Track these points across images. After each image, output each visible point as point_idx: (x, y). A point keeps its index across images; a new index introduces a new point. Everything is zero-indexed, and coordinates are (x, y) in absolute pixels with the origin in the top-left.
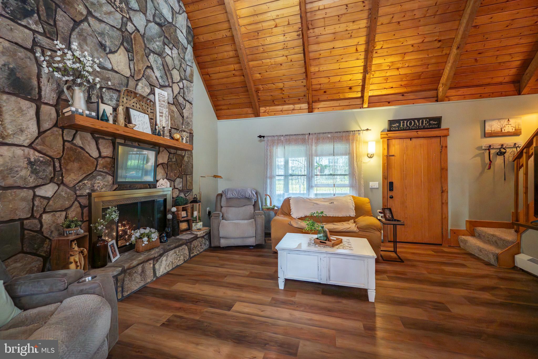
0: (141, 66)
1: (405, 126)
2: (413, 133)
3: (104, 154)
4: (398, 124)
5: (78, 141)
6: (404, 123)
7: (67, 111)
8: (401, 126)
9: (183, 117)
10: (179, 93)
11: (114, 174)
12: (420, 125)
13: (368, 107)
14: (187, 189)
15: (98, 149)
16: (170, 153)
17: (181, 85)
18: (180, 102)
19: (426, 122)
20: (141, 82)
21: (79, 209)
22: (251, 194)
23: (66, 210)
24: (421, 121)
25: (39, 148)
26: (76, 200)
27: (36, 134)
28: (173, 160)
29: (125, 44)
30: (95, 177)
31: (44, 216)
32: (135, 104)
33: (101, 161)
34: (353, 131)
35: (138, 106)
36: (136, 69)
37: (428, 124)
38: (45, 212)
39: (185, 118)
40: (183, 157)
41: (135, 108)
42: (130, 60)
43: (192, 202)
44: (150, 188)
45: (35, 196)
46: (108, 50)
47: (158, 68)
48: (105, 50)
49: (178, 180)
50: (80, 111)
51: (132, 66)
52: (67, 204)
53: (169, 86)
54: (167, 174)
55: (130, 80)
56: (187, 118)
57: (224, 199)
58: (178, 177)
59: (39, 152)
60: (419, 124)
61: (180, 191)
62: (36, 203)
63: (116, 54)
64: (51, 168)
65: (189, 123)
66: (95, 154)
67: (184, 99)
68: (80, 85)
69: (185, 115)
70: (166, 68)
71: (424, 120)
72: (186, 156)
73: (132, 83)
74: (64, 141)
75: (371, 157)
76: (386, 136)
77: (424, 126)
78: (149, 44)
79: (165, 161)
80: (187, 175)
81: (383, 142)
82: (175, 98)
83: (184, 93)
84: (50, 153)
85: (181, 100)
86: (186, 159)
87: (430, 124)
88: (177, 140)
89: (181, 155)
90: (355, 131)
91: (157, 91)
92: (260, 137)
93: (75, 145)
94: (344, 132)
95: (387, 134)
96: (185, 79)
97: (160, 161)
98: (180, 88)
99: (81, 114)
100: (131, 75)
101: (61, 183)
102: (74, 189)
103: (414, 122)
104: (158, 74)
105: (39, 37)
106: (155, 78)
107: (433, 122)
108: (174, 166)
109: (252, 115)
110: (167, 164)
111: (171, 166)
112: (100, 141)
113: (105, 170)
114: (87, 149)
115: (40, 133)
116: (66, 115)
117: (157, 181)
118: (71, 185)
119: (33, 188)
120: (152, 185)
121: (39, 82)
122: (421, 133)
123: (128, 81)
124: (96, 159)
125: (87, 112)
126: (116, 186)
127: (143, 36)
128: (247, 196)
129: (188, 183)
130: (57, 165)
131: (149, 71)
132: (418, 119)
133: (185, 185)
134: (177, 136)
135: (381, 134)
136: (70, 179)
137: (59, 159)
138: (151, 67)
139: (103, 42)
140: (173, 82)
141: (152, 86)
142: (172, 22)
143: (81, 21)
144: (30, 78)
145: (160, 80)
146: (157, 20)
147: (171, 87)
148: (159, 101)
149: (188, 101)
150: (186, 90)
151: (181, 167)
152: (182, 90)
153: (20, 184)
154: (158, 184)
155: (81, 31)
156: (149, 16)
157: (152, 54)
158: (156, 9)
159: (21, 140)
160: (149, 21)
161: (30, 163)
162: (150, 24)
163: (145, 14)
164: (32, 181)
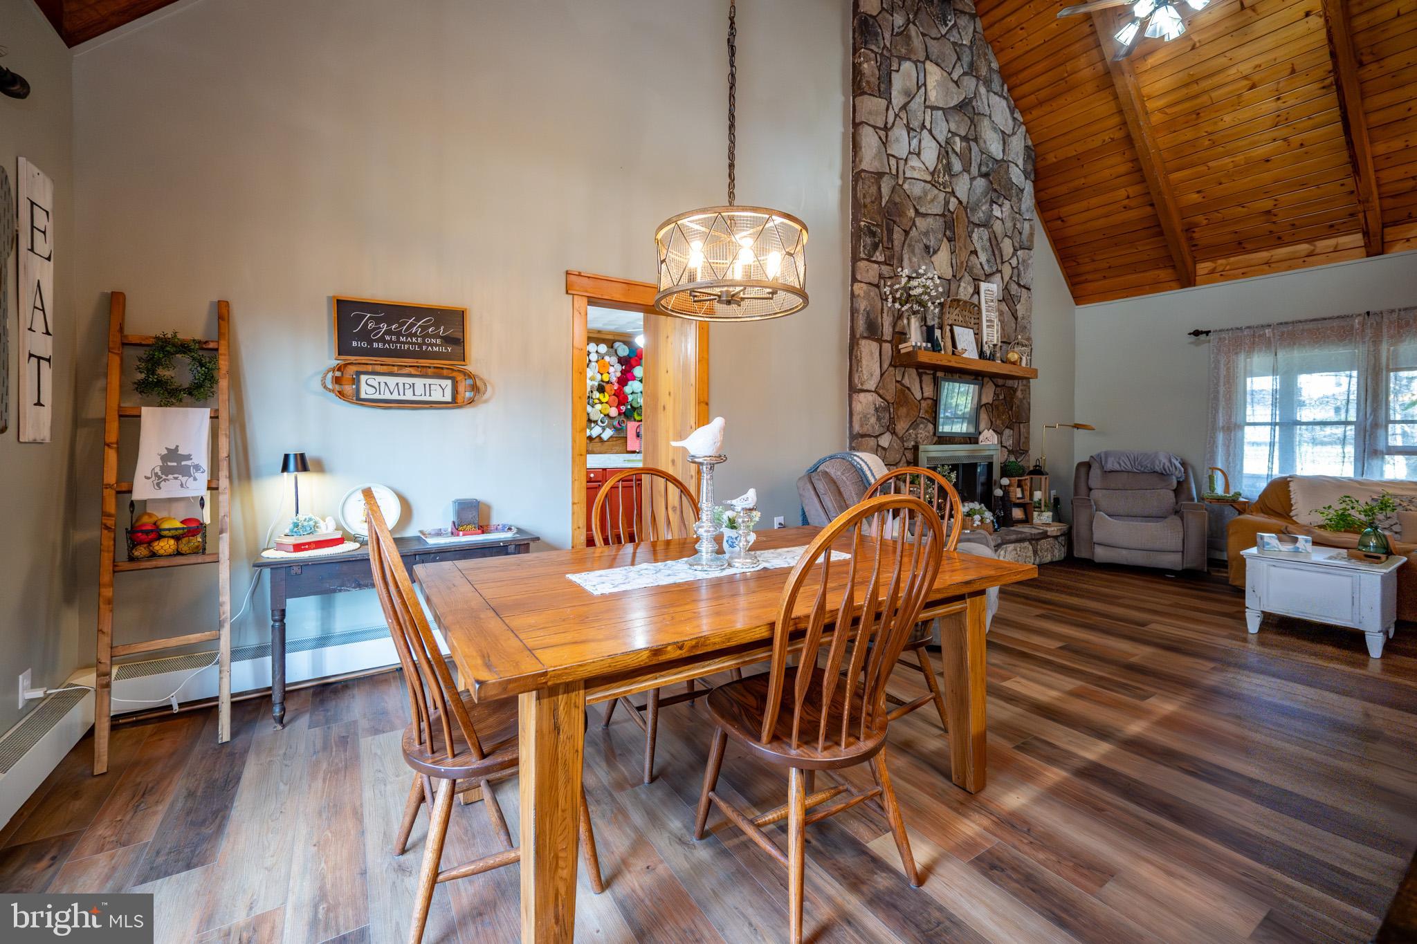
0: (963, 257)
3: (926, 394)
5: (906, 381)
7: (904, 348)
9: (1016, 319)
10: (1011, 278)
11: (935, 421)
14: (1020, 449)
15: (922, 388)
16: (997, 386)
17: (1014, 262)
18: (1012, 293)
20: (963, 280)
22: (1169, 464)
23: (897, 464)
25: (881, 392)
26: (903, 453)
27: (879, 377)
28: (1001, 398)
29: (947, 232)
30: (918, 425)
32: (956, 317)
33: (924, 404)
35: (961, 319)
36: (958, 262)
39: (1019, 319)
40: (1015, 391)
41: (959, 323)
42: (952, 253)
43: (1031, 473)
44: (971, 443)
45: (878, 445)
46: (932, 250)
47: (983, 249)
48: (929, 252)
49: (1007, 432)
50: (919, 344)
51: (954, 262)
53: (997, 272)
54: (992, 422)
55: (952, 283)
56: (1023, 318)
57: (1095, 472)
58: (1007, 427)
59: (881, 396)
61: (1010, 452)
63: (939, 252)
64: (888, 416)
65: (1026, 328)
66: (919, 396)
67: (1019, 285)
68: (914, 313)
69: (1020, 314)
70: (994, 242)
72: (1020, 388)
73: (954, 286)
74: (896, 381)
78: (973, 215)
79: (990, 399)
80: (1020, 423)
82: (1006, 289)
83: (1019, 275)
84: (888, 398)
85: (1014, 288)
86: (1019, 394)
88: (1014, 363)
89: (1012, 387)
91: (982, 286)
92: (1197, 333)
93: (903, 385)
96: (1021, 248)
97: (984, 401)
98: (1013, 268)
99: (920, 348)
100: (953, 276)
101: (894, 433)
102: (902, 439)
104: (983, 257)
105: (883, 267)
106: (979, 266)
108: (1001, 408)
110: (992, 405)
111: (997, 407)
112: (925, 376)
113: (927, 417)
114: (913, 390)
115: (882, 375)
116: (902, 351)
117: (980, 433)
118: (900, 435)
119: (876, 437)
120: (974, 439)
121: (882, 317)
123: (950, 284)
124: (919, 401)
125: (924, 344)
126: (936, 439)
127: (967, 208)
128: (1157, 469)
129: (1022, 440)
130: (892, 410)
131: (973, 258)
133: (1017, 442)
134: (1013, 356)
136: (901, 427)
137: (893, 404)
138: (975, 252)
139: (928, 243)
140: (1003, 263)
141: (976, 280)
142: (1003, 159)
143: (911, 228)
144: (877, 316)
145: (986, 267)
146: (984, 169)
147: (1000, 272)
148: (986, 302)
149: (1024, 287)
150: (1021, 268)
151: (1011, 409)
152: (1016, 271)
153: (870, 432)
154: (981, 438)
155: (911, 241)
156: (974, 170)
157: (976, 230)
158: (983, 153)
159: (871, 385)
160: (972, 179)
161: (877, 410)
162: (975, 183)
163: (968, 172)
164: (878, 430)
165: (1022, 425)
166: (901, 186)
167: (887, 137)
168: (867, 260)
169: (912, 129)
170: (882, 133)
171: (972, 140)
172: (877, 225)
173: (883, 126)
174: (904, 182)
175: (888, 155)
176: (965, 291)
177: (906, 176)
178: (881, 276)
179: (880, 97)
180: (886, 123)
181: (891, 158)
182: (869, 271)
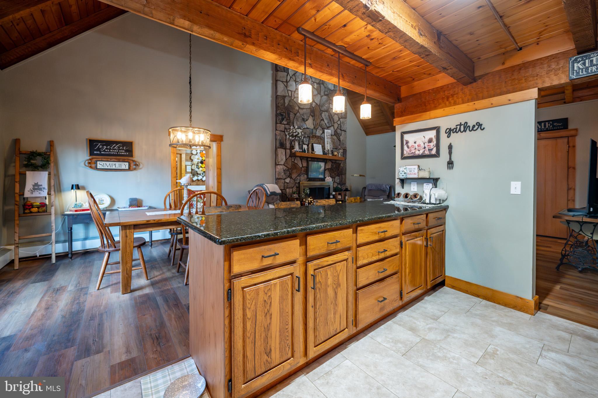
0: (318, 121)
3: (304, 166)
5: (296, 161)
7: (293, 151)
9: (340, 141)
10: (338, 128)
11: (307, 174)
12: (543, 127)
14: (342, 183)
15: (302, 164)
16: (332, 162)
17: (339, 123)
18: (338, 133)
19: (549, 125)
20: (318, 129)
21: (296, 188)
22: (385, 187)
23: (292, 188)
24: (543, 124)
25: (286, 165)
26: (295, 184)
27: (285, 160)
28: (334, 166)
29: (312, 114)
30: (301, 176)
31: (287, 189)
32: (315, 141)
33: (303, 169)
35: (317, 141)
36: (316, 123)
38: (287, 188)
39: (341, 141)
40: (340, 164)
41: (315, 143)
42: (313, 120)
43: (345, 191)
44: (322, 181)
45: (285, 182)
46: (305, 120)
47: (326, 119)
48: (304, 121)
49: (337, 178)
50: (297, 150)
51: (314, 123)
52: (293, 186)
53: (332, 126)
54: (331, 175)
55: (314, 130)
56: (343, 140)
57: (367, 190)
58: (337, 176)
59: (286, 166)
60: (541, 127)
61: (338, 184)
62: (285, 184)
63: (308, 120)
64: (289, 172)
65: (344, 144)
66: (301, 166)
67: (341, 130)
68: (297, 140)
69: (341, 139)
70: (330, 117)
71: (547, 123)
72: (342, 163)
73: (314, 131)
74: (292, 162)
77: (547, 128)
78: (322, 108)
79: (330, 167)
80: (342, 174)
82: (336, 131)
83: (341, 127)
84: (288, 167)
85: (339, 131)
86: (342, 165)
88: (336, 156)
89: (339, 163)
91: (326, 131)
92: (395, 146)
93: (295, 163)
96: (342, 118)
97: (327, 167)
98: (338, 125)
99: (297, 151)
100: (314, 128)
101: (291, 178)
102: (294, 180)
104: (326, 121)
105: (286, 126)
106: (325, 124)
107: (557, 124)
108: (334, 170)
109: (391, 130)
110: (331, 169)
111: (333, 170)
112: (303, 160)
113: (304, 173)
114: (298, 164)
115: (286, 160)
116: (293, 152)
117: (325, 178)
118: (294, 179)
119: (284, 179)
120: (323, 180)
121: (286, 142)
123: (313, 130)
124: (301, 168)
125: (299, 150)
126: (308, 180)
127: (319, 106)
128: (382, 189)
129: (343, 179)
130: (290, 171)
131: (322, 122)
133: (341, 181)
134: (336, 153)
136: (294, 176)
137: (291, 169)
138: (323, 120)
139: (304, 118)
140: (334, 123)
141: (323, 129)
142: (334, 90)
143: (297, 113)
144: (284, 141)
145: (327, 125)
146: (326, 93)
147: (333, 126)
148: (327, 136)
149: (343, 130)
150: (342, 125)
151: (338, 170)
152: (339, 126)
153: (282, 178)
154: (326, 179)
155: (297, 117)
156: (322, 93)
157: (323, 113)
158: (325, 88)
159: (282, 163)
160: (321, 97)
161: (284, 171)
162: (323, 97)
163: (320, 94)
164: (284, 177)
165: (343, 175)
166: (293, 100)
167: (287, 84)
168: (281, 123)
169: (297, 82)
170: (285, 83)
171: (322, 84)
172: (284, 112)
173: (285, 81)
174: (294, 98)
175: (288, 90)
176: (319, 133)
177: (295, 96)
178: (285, 128)
179: (285, 72)
180: (287, 80)
181: (289, 91)
182: (281, 127)
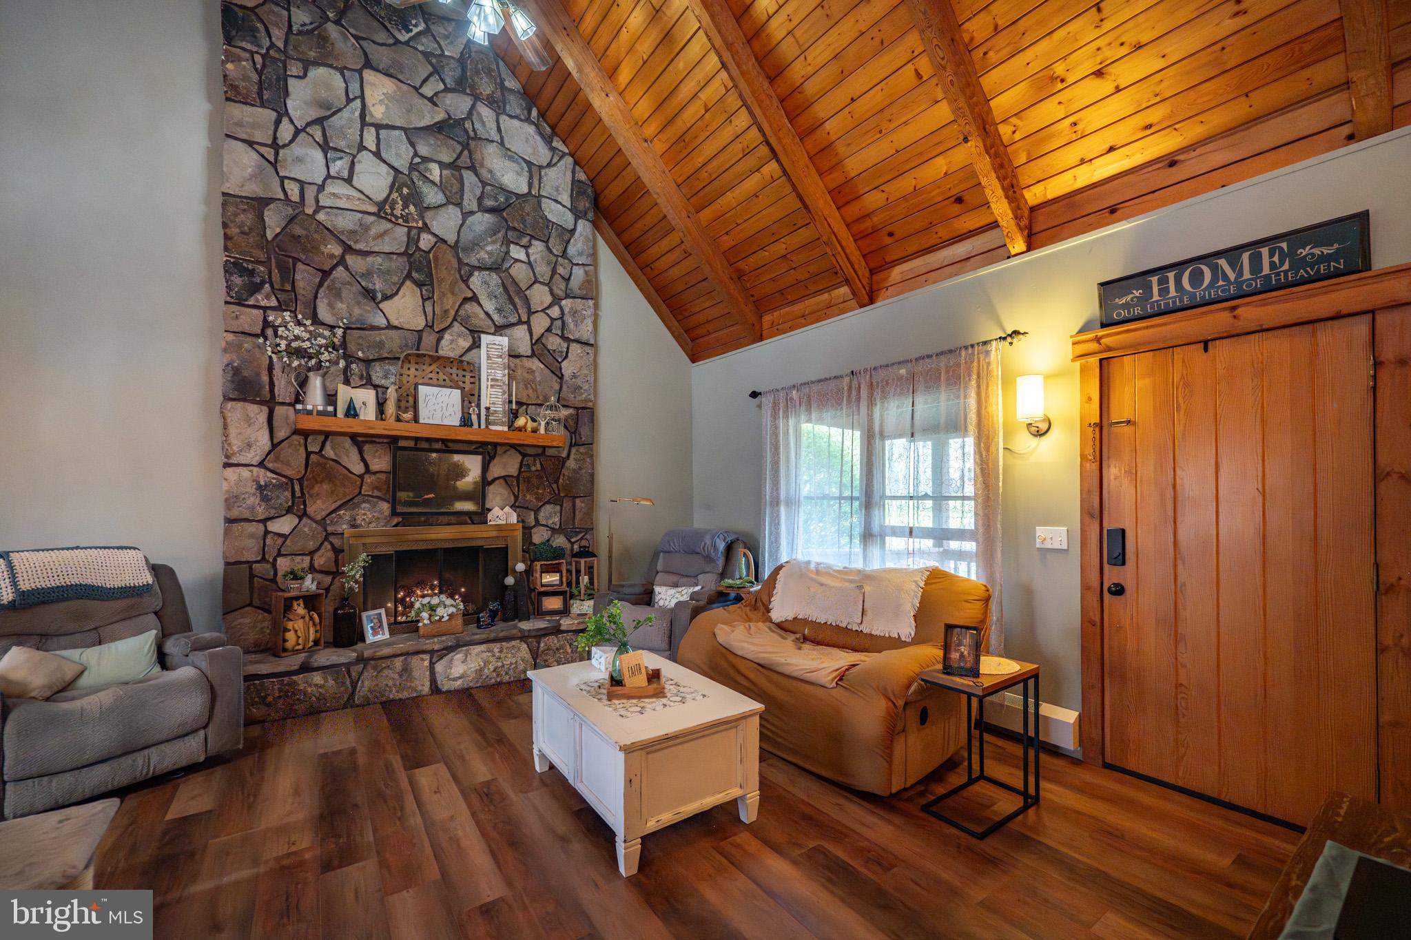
0: (451, 303)
1: (1173, 293)
2: (1218, 319)
3: (373, 467)
4: (1137, 293)
5: (329, 451)
6: (1163, 282)
8: (1156, 297)
9: (561, 377)
10: (549, 330)
12: (1247, 275)
13: (1030, 248)
14: (576, 526)
15: (363, 460)
16: (524, 455)
17: (555, 311)
18: (550, 347)
19: (1276, 259)
20: (449, 331)
21: (331, 554)
23: (312, 553)
24: (1246, 257)
25: (270, 465)
26: (326, 539)
27: (268, 447)
28: (533, 469)
29: (414, 274)
30: (358, 505)
31: (279, 560)
32: (430, 376)
33: (368, 479)
34: (966, 348)
35: (441, 376)
36: (437, 310)
37: (1286, 266)
38: (279, 554)
39: (566, 378)
40: (563, 460)
41: (434, 382)
42: (424, 300)
43: (577, 555)
44: (473, 523)
45: (267, 532)
46: (379, 296)
47: (492, 296)
48: (374, 298)
49: (549, 508)
50: (310, 408)
51: (428, 310)
52: (311, 545)
53: (520, 322)
54: (516, 498)
55: (425, 335)
56: (574, 376)
58: (550, 502)
59: (273, 472)
60: (1241, 274)
61: (553, 530)
62: (268, 541)
63: (396, 298)
64: (288, 494)
65: (581, 388)
66: (358, 468)
67: (563, 337)
68: (311, 369)
69: (568, 371)
70: (511, 289)
71: (1265, 251)
72: (572, 456)
73: (429, 339)
74: (308, 454)
75: (1039, 434)
76: (1094, 346)
77: (1268, 277)
78: (469, 257)
79: (513, 470)
80: (574, 497)
81: (1084, 370)
82: (537, 341)
83: (563, 327)
84: (288, 472)
85: (554, 342)
86: (571, 463)
87: (1298, 264)
89: (557, 458)
90: (972, 346)
91: (485, 339)
92: (753, 395)
93: (323, 456)
94: (942, 353)
95: (1098, 340)
96: (567, 296)
97: (497, 472)
98: (553, 320)
99: (310, 413)
100: (428, 326)
101: (303, 515)
102: (322, 523)
103: (1215, 269)
104: (490, 306)
106: (482, 315)
107: (1317, 251)
108: (534, 480)
110: (518, 478)
111: (528, 480)
112: (366, 447)
113: (376, 493)
114: (345, 461)
115: (274, 446)
117: (487, 511)
118: (319, 518)
119: (264, 521)
120: (480, 516)
121: (270, 378)
122: (1250, 313)
123: (420, 336)
124: (361, 477)
125: (320, 408)
126: (396, 520)
127: (455, 247)
129: (580, 514)
130: (297, 488)
131: (470, 308)
132: (1232, 253)
133: (570, 519)
135: (1074, 344)
136: (318, 507)
137: (300, 480)
138: (474, 298)
139: (370, 286)
140: (530, 313)
141: (475, 335)
142: (529, 193)
143: (334, 268)
144: (258, 375)
145: (496, 317)
146: (489, 203)
147: (528, 323)
148: (489, 358)
149: (577, 341)
150: (569, 320)
151: (556, 481)
152: (557, 322)
153: (247, 515)
154: (490, 516)
155: (333, 281)
156: (470, 202)
157: (476, 273)
158: (484, 184)
159: (253, 456)
160: (466, 215)
161: (260, 488)
162: (471, 219)
163: (459, 205)
164: (261, 512)
165: (578, 501)
166: (312, 216)
167: (277, 154)
168: (239, 304)
169: (336, 149)
170: (269, 153)
171: (467, 168)
172: (258, 262)
173: (270, 142)
174: (316, 212)
175: (282, 179)
176: (453, 344)
177: (321, 204)
178: (266, 324)
179: (263, 106)
180: (275, 138)
181: (286, 182)
182: (250, 319)
